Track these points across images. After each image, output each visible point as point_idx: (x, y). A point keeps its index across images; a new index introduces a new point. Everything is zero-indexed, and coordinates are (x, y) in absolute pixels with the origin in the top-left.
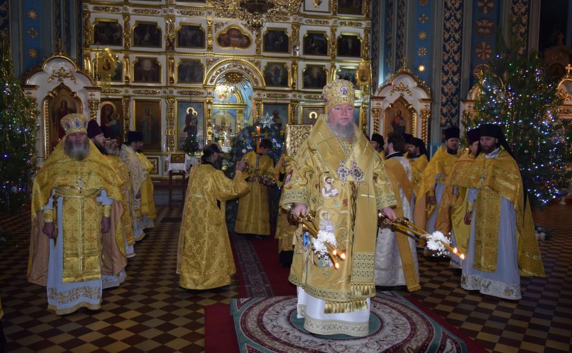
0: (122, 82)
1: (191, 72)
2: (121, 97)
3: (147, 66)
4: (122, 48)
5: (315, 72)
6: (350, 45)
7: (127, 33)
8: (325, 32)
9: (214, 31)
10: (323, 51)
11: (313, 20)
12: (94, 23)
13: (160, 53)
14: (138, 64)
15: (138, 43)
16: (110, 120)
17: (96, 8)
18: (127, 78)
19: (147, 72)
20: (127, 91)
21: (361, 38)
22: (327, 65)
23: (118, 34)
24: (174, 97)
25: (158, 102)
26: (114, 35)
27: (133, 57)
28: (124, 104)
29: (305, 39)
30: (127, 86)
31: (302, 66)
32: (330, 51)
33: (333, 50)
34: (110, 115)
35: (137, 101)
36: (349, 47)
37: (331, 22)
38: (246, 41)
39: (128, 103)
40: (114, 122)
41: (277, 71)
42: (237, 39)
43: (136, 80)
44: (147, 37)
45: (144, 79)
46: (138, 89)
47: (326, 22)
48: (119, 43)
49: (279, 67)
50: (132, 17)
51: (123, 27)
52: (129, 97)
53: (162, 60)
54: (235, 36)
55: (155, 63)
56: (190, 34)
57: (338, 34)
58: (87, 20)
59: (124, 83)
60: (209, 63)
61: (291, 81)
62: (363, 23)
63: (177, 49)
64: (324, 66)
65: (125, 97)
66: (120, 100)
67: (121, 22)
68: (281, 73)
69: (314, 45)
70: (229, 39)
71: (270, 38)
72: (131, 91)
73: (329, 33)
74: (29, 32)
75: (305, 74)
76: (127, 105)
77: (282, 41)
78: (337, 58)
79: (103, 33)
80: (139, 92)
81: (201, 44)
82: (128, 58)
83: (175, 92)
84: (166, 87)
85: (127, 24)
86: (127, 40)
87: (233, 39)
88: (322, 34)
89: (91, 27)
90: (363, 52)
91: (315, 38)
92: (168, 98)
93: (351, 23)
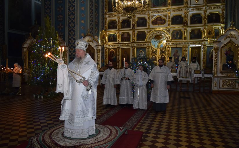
0: (117, 42)
1: (141, 36)
2: (116, 48)
3: (126, 35)
4: (117, 29)
5: (196, 32)
6: (214, 18)
7: (119, 24)
8: (201, 13)
9: (150, 19)
10: (200, 22)
11: (195, 8)
12: (108, 22)
13: (130, 30)
14: (123, 35)
15: (123, 27)
16: (113, 56)
17: (109, 16)
18: (119, 40)
19: (126, 38)
20: (118, 45)
21: (220, 14)
22: (202, 28)
23: (116, 24)
24: (135, 47)
25: (129, 49)
26: (115, 25)
27: (121, 32)
28: (117, 50)
29: (191, 18)
30: (119, 43)
31: (189, 30)
32: (203, 21)
33: (205, 21)
34: (113, 54)
35: (122, 49)
36: (214, 19)
37: (204, 8)
38: (164, 21)
39: (119, 49)
40: (114, 57)
41: (177, 33)
42: (160, 21)
43: (122, 41)
44: (126, 25)
45: (124, 40)
46: (122, 44)
47: (201, 8)
48: (116, 28)
49: (178, 31)
50: (121, 18)
51: (118, 22)
52: (119, 47)
53: (131, 32)
54: (159, 20)
55: (128, 34)
56: (141, 21)
57: (207, 13)
58: (106, 21)
59: (117, 43)
60: (148, 32)
61: (183, 37)
62: (221, 6)
63: (136, 28)
64: (200, 29)
65: (118, 47)
66: (116, 49)
67: (117, 20)
68: (179, 34)
69: (195, 19)
70: (157, 22)
71: (174, 19)
72: (120, 45)
73: (203, 14)
74: (82, 28)
75: (191, 33)
76: (119, 50)
77: (180, 19)
78: (207, 24)
79: (111, 25)
80: (122, 45)
81: (145, 25)
82: (119, 33)
83: (135, 45)
84: (132, 43)
85: (119, 21)
86: (119, 26)
87: (158, 21)
88: (199, 15)
89: (107, 23)
90: (221, 20)
91: (196, 16)
92: (132, 47)
93: (215, 7)
